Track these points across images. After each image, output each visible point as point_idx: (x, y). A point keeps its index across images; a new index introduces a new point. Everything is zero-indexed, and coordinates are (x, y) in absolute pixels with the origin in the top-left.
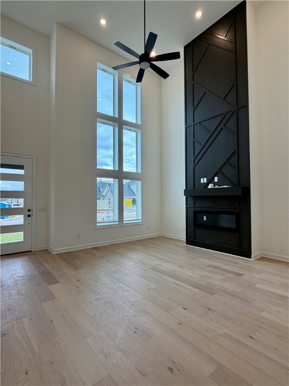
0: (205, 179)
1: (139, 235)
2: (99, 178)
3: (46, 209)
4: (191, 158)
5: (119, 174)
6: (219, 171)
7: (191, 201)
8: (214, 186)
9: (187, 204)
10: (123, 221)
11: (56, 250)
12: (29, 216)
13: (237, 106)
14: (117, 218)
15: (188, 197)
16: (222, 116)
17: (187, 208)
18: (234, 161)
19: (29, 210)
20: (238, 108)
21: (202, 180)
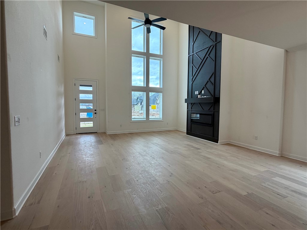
0: (197, 91)
1: (160, 128)
2: (133, 92)
3: (104, 110)
4: (191, 78)
5: (146, 89)
6: (205, 87)
7: (190, 106)
8: (201, 97)
9: (188, 109)
10: (149, 119)
11: (109, 132)
12: (95, 113)
13: (216, 41)
14: (145, 116)
15: (189, 104)
16: (208, 49)
17: (188, 111)
18: (212, 80)
19: (95, 110)
20: (216, 43)
21: (196, 92)
